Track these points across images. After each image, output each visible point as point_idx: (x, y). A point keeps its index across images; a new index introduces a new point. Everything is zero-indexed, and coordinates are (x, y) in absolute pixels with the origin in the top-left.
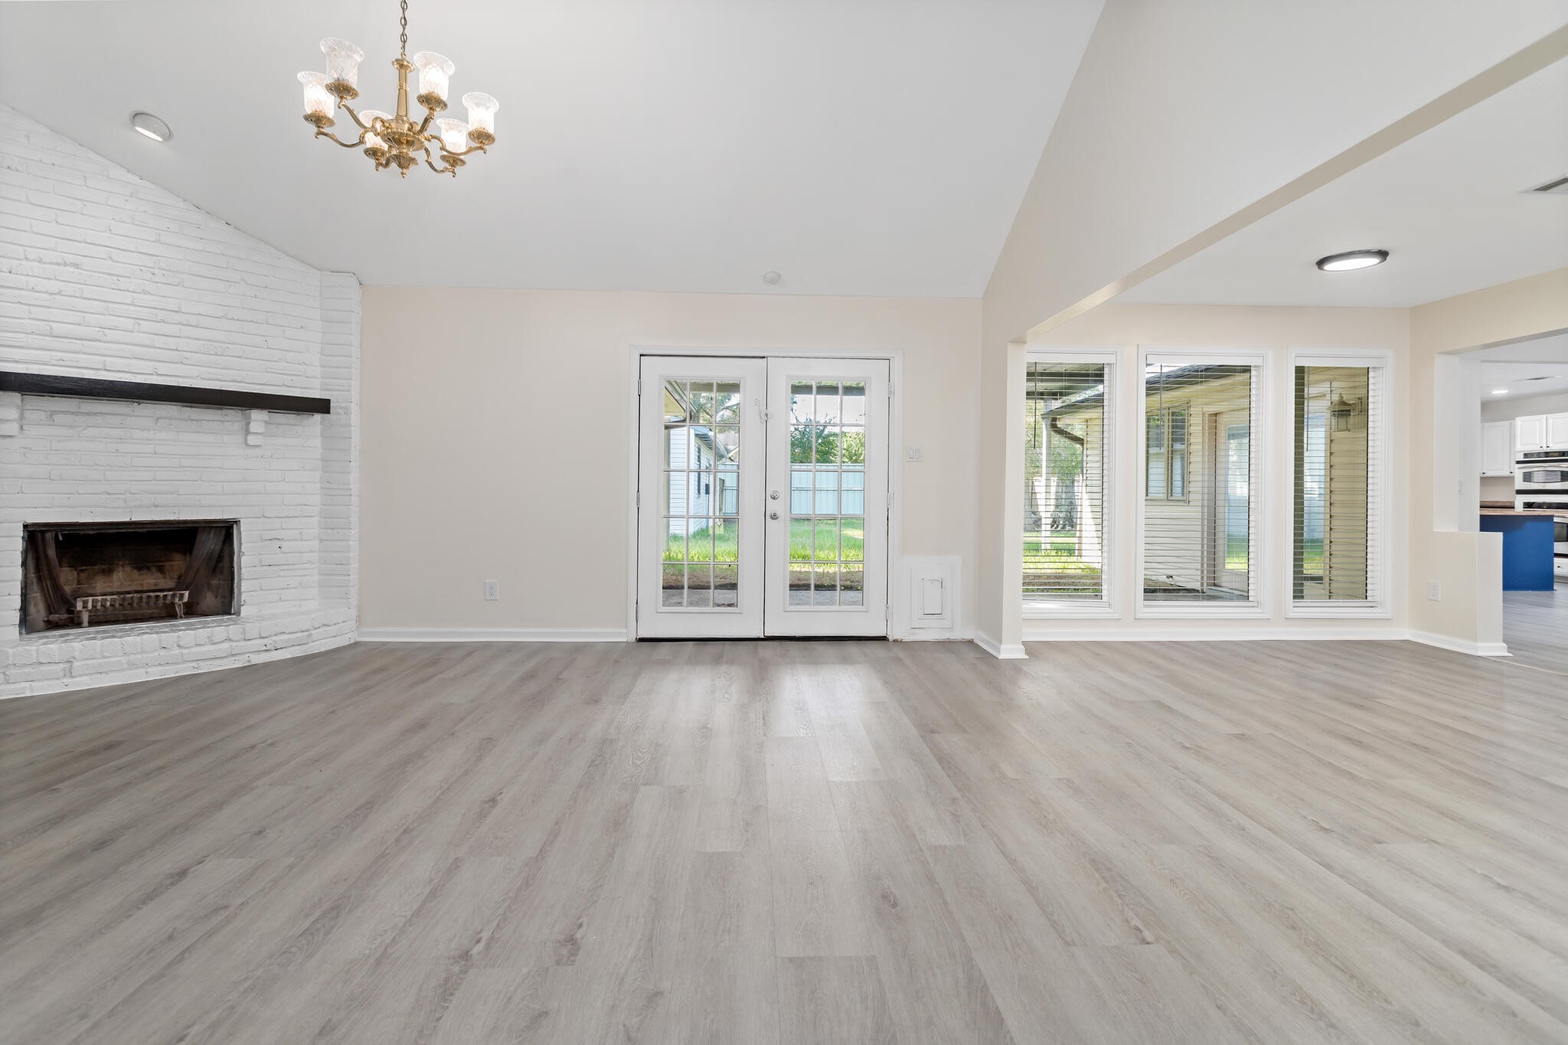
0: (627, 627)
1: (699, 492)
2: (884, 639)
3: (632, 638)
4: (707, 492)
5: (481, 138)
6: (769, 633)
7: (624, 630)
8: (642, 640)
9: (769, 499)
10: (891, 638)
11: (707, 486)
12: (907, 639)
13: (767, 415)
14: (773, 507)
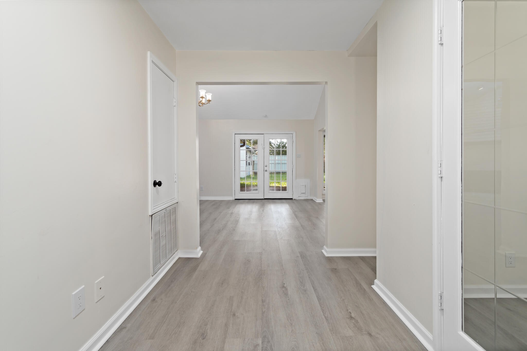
0: (232, 196)
1: (247, 165)
2: (292, 199)
3: (234, 199)
4: (249, 165)
5: (209, 101)
6: (265, 198)
7: (232, 197)
8: (236, 199)
9: (265, 167)
10: (293, 199)
11: (249, 163)
12: (297, 199)
13: (264, 147)
14: (266, 168)
